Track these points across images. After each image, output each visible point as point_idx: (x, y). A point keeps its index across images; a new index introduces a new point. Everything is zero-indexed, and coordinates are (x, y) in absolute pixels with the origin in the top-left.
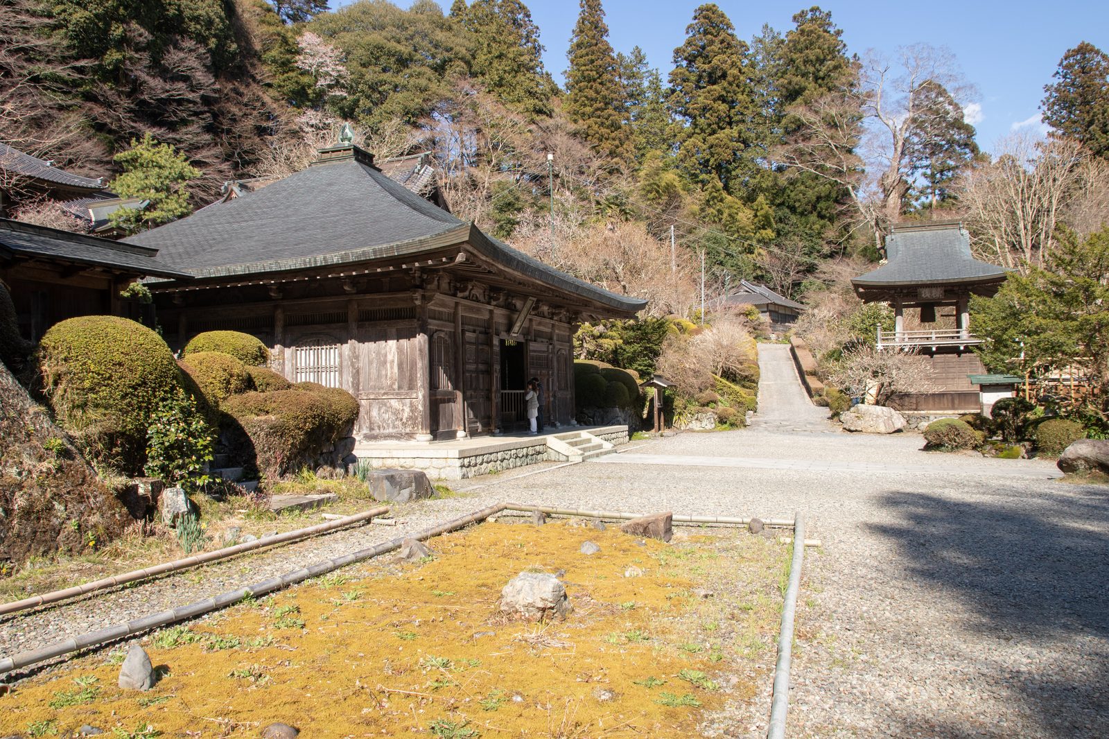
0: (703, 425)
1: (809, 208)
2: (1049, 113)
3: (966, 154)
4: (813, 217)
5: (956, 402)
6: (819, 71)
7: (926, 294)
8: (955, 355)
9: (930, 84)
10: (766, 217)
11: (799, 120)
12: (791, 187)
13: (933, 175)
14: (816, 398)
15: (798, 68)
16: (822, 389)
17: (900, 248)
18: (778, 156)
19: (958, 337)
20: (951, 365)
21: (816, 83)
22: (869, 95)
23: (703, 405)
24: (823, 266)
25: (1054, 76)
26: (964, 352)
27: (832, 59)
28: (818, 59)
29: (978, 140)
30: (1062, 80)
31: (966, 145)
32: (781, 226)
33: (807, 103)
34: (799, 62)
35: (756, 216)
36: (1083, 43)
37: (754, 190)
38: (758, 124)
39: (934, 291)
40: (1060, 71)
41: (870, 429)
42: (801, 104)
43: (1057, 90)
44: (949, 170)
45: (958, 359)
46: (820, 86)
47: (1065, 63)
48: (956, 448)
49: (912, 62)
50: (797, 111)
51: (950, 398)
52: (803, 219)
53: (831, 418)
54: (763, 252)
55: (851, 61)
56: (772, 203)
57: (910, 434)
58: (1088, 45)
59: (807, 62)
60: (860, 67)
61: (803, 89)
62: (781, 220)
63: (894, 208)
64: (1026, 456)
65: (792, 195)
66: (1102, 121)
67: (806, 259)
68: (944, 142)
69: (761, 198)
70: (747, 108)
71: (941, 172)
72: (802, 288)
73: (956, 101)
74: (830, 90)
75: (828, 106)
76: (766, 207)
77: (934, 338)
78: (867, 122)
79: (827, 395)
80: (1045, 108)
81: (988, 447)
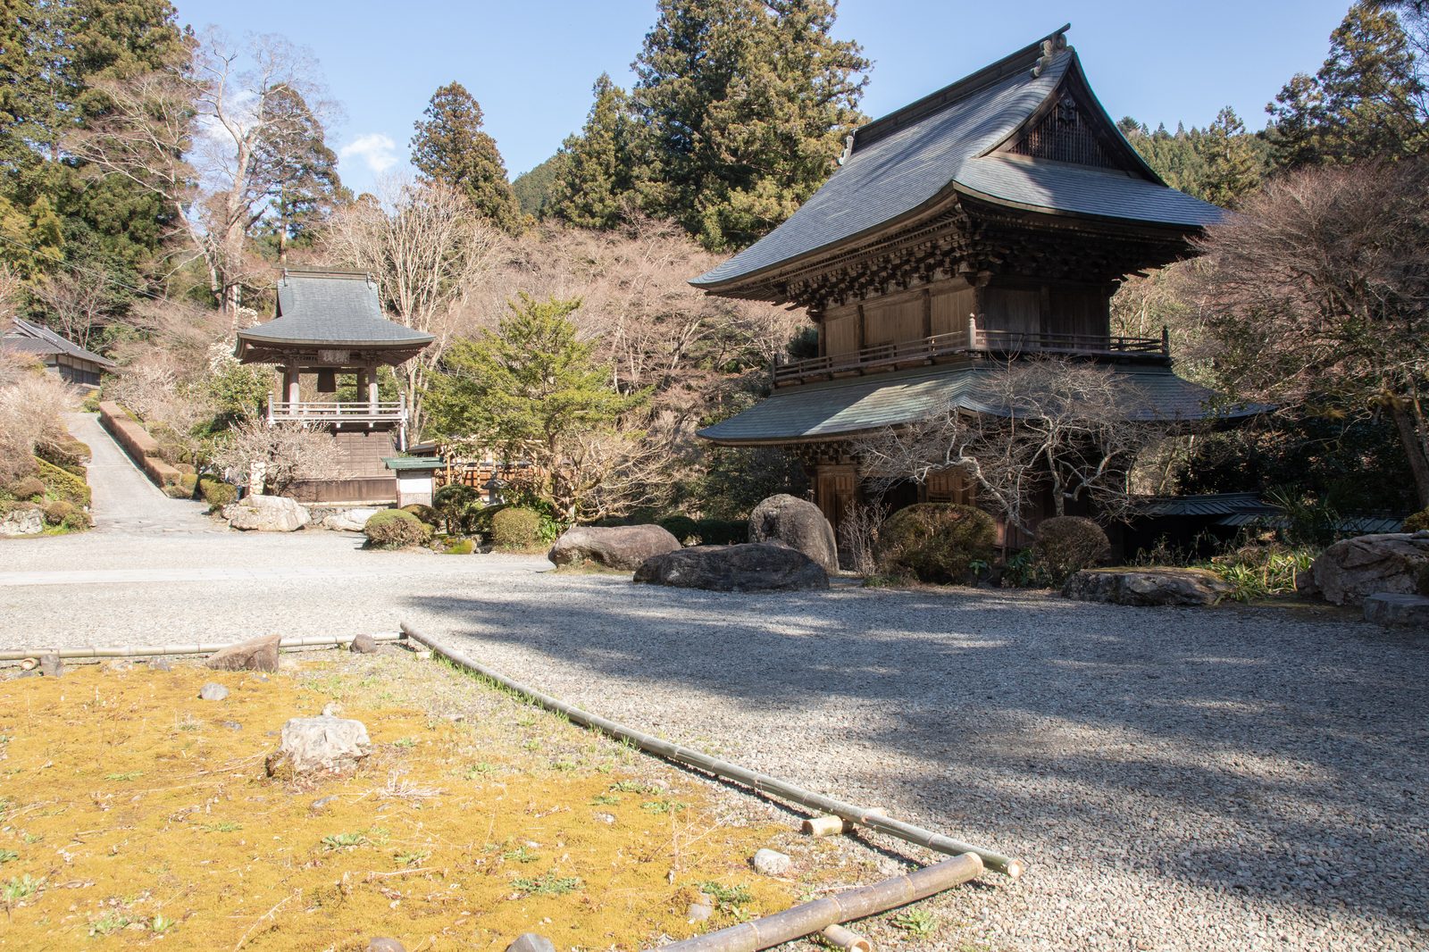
0: (23, 528)
1: (117, 224)
2: (419, 155)
3: (325, 185)
4: (123, 239)
5: (364, 490)
6: (138, 36)
7: (328, 357)
8: (362, 434)
9: (286, 89)
10: (51, 229)
11: (108, 99)
12: (92, 192)
13: (284, 205)
14: (169, 487)
15: (105, 25)
16: (176, 476)
17: (297, 297)
18: (74, 143)
19: (367, 412)
20: (358, 446)
21: (133, 51)
22: (207, 86)
23: (22, 499)
24: (139, 307)
25: (425, 113)
26: (373, 430)
27: (159, 24)
28: (137, 20)
29: (340, 169)
30: (432, 119)
31: (325, 174)
32: (74, 245)
33: (120, 77)
34: (109, 16)
35: (34, 225)
36: (455, 83)
37: (30, 188)
38: (38, 90)
39: (338, 354)
40: (431, 108)
41: (271, 527)
42: (110, 78)
43: (428, 129)
44: (303, 202)
45: (365, 439)
46: (140, 58)
47: (437, 101)
48: (403, 544)
49: (265, 56)
50: (102, 84)
51: (357, 486)
52: (109, 240)
53: (210, 513)
54: (47, 279)
55: (183, 34)
56: (60, 210)
57: (316, 531)
58: (459, 87)
59: (122, 19)
60: (196, 44)
61: (113, 57)
62: (74, 237)
63: (236, 241)
64: (478, 550)
65: (94, 203)
66: (473, 174)
67: (112, 296)
68: (298, 166)
69: (42, 201)
70: (20, 63)
71: (294, 205)
72: (105, 335)
73: (315, 117)
74: (154, 68)
75: (151, 87)
76: (52, 215)
77: (338, 413)
78: (205, 121)
79: (183, 483)
80: (415, 147)
81: (436, 542)
